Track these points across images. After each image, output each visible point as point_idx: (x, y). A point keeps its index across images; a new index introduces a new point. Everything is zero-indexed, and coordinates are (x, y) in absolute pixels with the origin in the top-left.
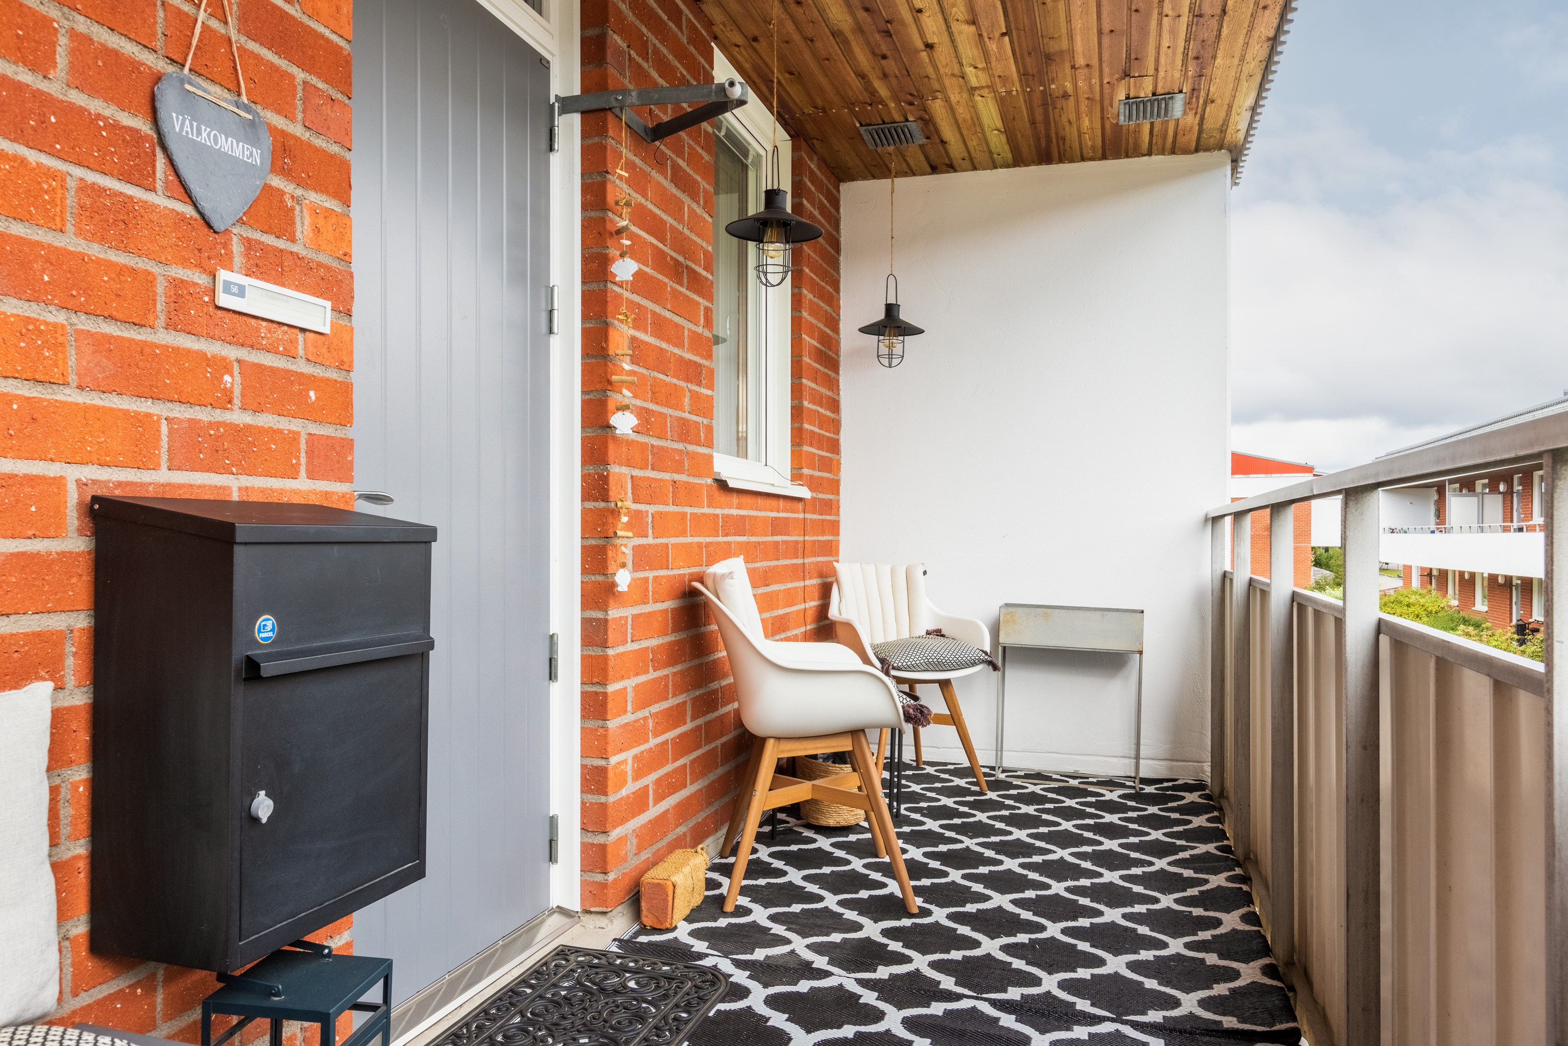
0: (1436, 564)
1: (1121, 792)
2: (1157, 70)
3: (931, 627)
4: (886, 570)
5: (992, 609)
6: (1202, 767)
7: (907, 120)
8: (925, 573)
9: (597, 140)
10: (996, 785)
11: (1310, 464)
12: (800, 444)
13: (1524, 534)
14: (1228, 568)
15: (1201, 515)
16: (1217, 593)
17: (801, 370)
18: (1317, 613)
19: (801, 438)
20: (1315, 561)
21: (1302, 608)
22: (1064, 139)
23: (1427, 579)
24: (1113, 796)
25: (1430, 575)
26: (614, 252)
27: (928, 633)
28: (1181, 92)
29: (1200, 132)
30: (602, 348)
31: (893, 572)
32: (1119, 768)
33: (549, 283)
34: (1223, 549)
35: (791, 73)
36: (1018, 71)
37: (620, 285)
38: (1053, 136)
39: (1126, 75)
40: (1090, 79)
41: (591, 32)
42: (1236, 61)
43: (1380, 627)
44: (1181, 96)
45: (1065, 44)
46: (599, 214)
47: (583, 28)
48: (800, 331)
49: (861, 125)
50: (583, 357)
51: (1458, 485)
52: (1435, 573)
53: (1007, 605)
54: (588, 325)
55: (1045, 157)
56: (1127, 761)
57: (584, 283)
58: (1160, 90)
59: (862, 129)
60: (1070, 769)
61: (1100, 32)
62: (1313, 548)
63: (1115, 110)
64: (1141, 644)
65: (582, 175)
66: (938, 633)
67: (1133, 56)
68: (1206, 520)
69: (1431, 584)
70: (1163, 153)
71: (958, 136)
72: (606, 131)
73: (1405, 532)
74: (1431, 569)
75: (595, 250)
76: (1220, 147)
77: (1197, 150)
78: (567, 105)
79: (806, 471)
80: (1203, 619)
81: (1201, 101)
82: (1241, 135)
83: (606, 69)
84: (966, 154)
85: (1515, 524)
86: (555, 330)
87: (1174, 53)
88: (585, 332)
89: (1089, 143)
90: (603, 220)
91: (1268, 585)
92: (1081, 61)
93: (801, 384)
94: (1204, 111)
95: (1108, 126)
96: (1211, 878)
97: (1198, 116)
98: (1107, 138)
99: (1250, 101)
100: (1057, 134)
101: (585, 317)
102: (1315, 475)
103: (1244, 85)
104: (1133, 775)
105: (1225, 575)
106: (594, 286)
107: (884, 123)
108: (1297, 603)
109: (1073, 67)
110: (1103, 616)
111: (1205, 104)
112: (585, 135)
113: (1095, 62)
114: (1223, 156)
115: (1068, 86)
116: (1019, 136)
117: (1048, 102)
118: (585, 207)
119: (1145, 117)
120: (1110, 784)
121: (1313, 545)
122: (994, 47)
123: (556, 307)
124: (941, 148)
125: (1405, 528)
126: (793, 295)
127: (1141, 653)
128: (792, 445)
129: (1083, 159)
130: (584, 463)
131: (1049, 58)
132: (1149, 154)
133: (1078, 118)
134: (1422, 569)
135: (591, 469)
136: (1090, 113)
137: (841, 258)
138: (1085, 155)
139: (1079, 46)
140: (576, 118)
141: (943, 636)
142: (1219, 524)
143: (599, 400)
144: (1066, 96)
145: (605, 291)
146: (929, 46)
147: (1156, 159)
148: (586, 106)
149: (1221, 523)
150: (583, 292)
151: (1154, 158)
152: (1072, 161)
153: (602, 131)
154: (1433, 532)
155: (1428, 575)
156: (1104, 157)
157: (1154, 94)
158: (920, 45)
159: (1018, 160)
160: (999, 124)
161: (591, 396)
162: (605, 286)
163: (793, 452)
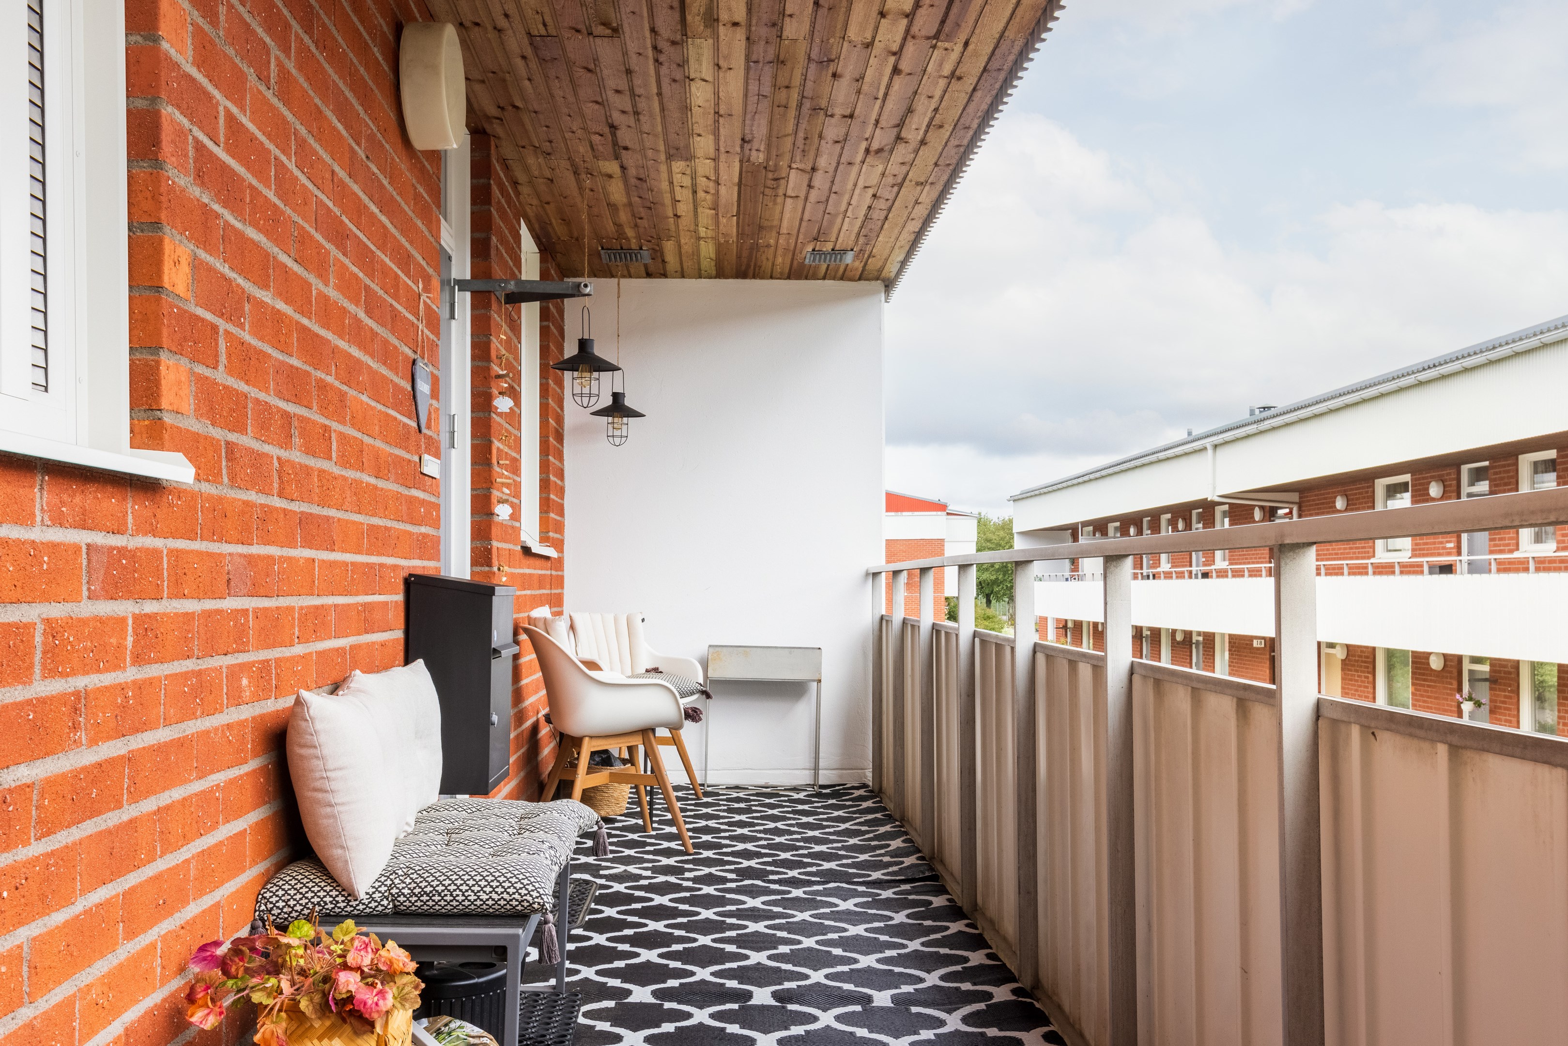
0: (1072, 615)
1: (806, 793)
2: (837, 239)
3: (649, 667)
4: (610, 618)
5: (702, 649)
6: (865, 773)
7: (641, 249)
8: (643, 620)
9: (483, 311)
10: (707, 794)
11: (943, 501)
12: (547, 512)
13: (1151, 581)
14: (884, 613)
15: (863, 571)
16: (877, 633)
17: (548, 448)
18: (946, 633)
19: (549, 507)
20: (949, 613)
21: (938, 632)
22: (760, 267)
23: (1062, 631)
24: (801, 796)
25: (1065, 627)
26: (495, 391)
27: (647, 671)
28: (852, 250)
29: (863, 271)
30: (487, 458)
31: (616, 620)
32: (803, 777)
33: (450, 410)
34: (881, 598)
35: (564, 220)
36: (738, 231)
37: (500, 415)
38: (752, 264)
39: (816, 239)
40: (789, 240)
41: (478, 235)
42: (892, 240)
43: (975, 634)
44: (852, 252)
45: (776, 223)
46: (485, 364)
47: (472, 232)
48: (547, 415)
49: (603, 248)
50: (472, 465)
51: (1091, 528)
52: (1070, 625)
53: (710, 646)
54: (475, 442)
55: (742, 274)
56: (807, 772)
57: (472, 411)
58: (837, 248)
59: (602, 252)
60: (762, 782)
61: (801, 219)
62: (947, 599)
63: (803, 255)
64: (820, 674)
65: (472, 335)
66: (656, 670)
67: (822, 231)
68: (867, 574)
69: (1066, 635)
70: (834, 279)
71: (678, 259)
72: (491, 307)
73: (1040, 580)
74: (1066, 621)
75: (481, 389)
76: (877, 279)
77: (860, 279)
78: (462, 285)
79: (551, 534)
80: (865, 654)
81: (866, 256)
82: (893, 275)
83: (490, 263)
84: (679, 269)
85: (1145, 571)
86: (456, 446)
87: (850, 233)
88: (474, 447)
89: (779, 270)
90: (488, 369)
91: (919, 621)
92: (784, 230)
93: (548, 460)
94: (868, 260)
95: (795, 263)
96: (880, 828)
97: (863, 264)
98: (793, 270)
99: (901, 258)
100: (755, 265)
101: (474, 436)
102: (948, 514)
103: (896, 250)
104: (812, 783)
105: (882, 618)
106: (481, 415)
107: (622, 248)
108: (936, 630)
109: (779, 233)
110: (790, 653)
111: (869, 257)
112: (474, 307)
113: (795, 232)
114: (879, 284)
115: (772, 242)
116: (726, 263)
117: (755, 247)
118: (474, 358)
119: (825, 261)
120: (795, 789)
121: (947, 594)
122: (725, 221)
123: (456, 429)
124: (661, 265)
125: (1040, 575)
126: (541, 385)
127: (819, 681)
128: (541, 512)
129: (771, 277)
130: (473, 539)
131: (761, 228)
132: (824, 278)
133: (775, 256)
134: (1058, 620)
135: (478, 543)
136: (784, 255)
137: (565, 344)
138: (774, 275)
139: (785, 223)
140: (468, 295)
141: (661, 672)
142: (878, 579)
143: (485, 495)
144: (768, 246)
145: (489, 419)
146: (676, 216)
147: (828, 282)
148: (476, 288)
149: (879, 576)
150: (472, 418)
151: (826, 281)
152: (762, 278)
153: (488, 306)
154: (1067, 580)
155: (1063, 627)
156: (789, 278)
157: (833, 250)
158: (671, 215)
159: (720, 274)
160: (713, 256)
161: (478, 492)
162: (490, 415)
163: (541, 518)
